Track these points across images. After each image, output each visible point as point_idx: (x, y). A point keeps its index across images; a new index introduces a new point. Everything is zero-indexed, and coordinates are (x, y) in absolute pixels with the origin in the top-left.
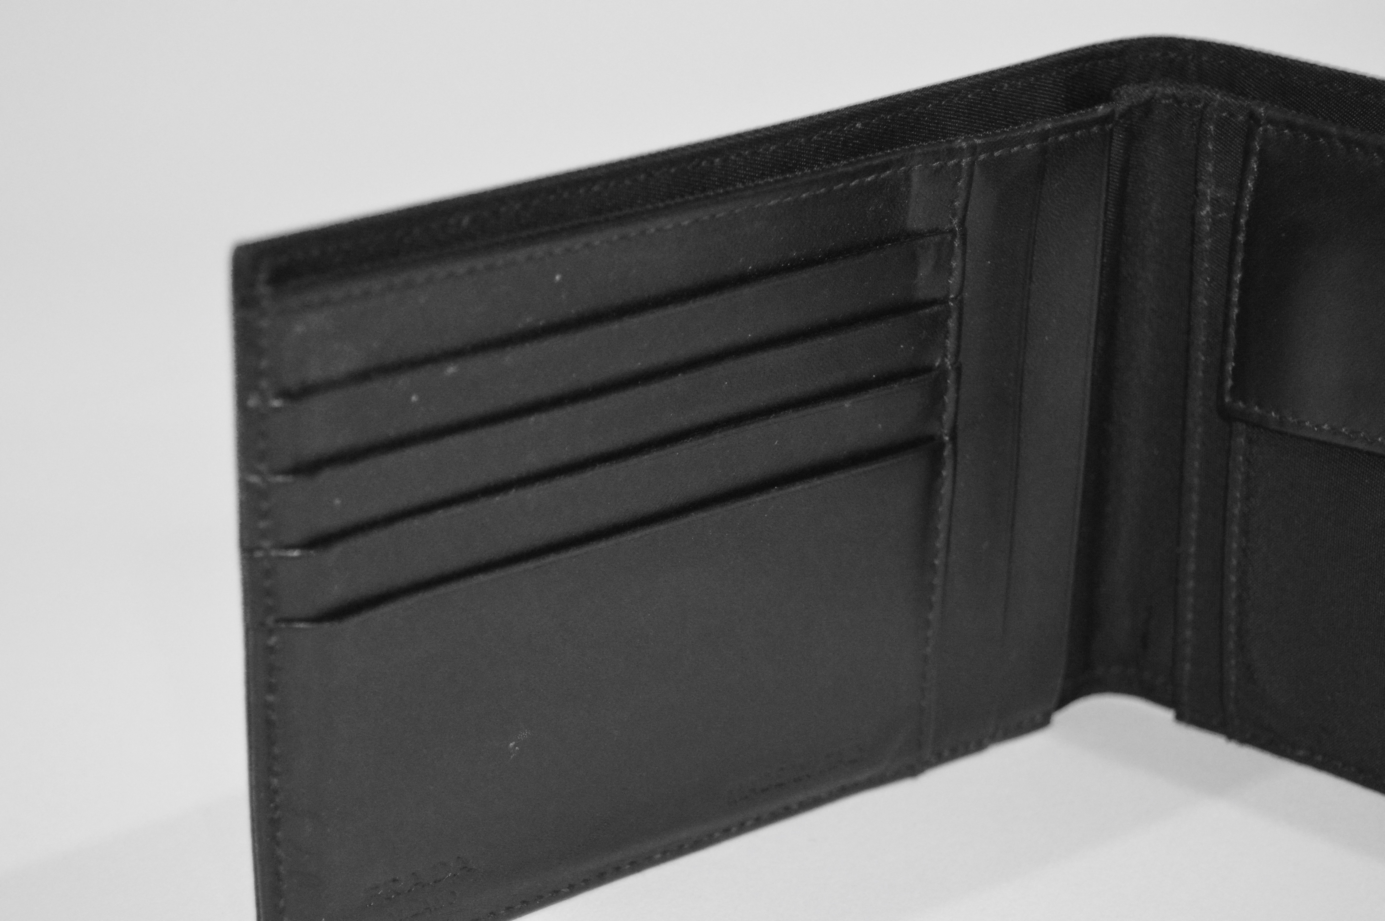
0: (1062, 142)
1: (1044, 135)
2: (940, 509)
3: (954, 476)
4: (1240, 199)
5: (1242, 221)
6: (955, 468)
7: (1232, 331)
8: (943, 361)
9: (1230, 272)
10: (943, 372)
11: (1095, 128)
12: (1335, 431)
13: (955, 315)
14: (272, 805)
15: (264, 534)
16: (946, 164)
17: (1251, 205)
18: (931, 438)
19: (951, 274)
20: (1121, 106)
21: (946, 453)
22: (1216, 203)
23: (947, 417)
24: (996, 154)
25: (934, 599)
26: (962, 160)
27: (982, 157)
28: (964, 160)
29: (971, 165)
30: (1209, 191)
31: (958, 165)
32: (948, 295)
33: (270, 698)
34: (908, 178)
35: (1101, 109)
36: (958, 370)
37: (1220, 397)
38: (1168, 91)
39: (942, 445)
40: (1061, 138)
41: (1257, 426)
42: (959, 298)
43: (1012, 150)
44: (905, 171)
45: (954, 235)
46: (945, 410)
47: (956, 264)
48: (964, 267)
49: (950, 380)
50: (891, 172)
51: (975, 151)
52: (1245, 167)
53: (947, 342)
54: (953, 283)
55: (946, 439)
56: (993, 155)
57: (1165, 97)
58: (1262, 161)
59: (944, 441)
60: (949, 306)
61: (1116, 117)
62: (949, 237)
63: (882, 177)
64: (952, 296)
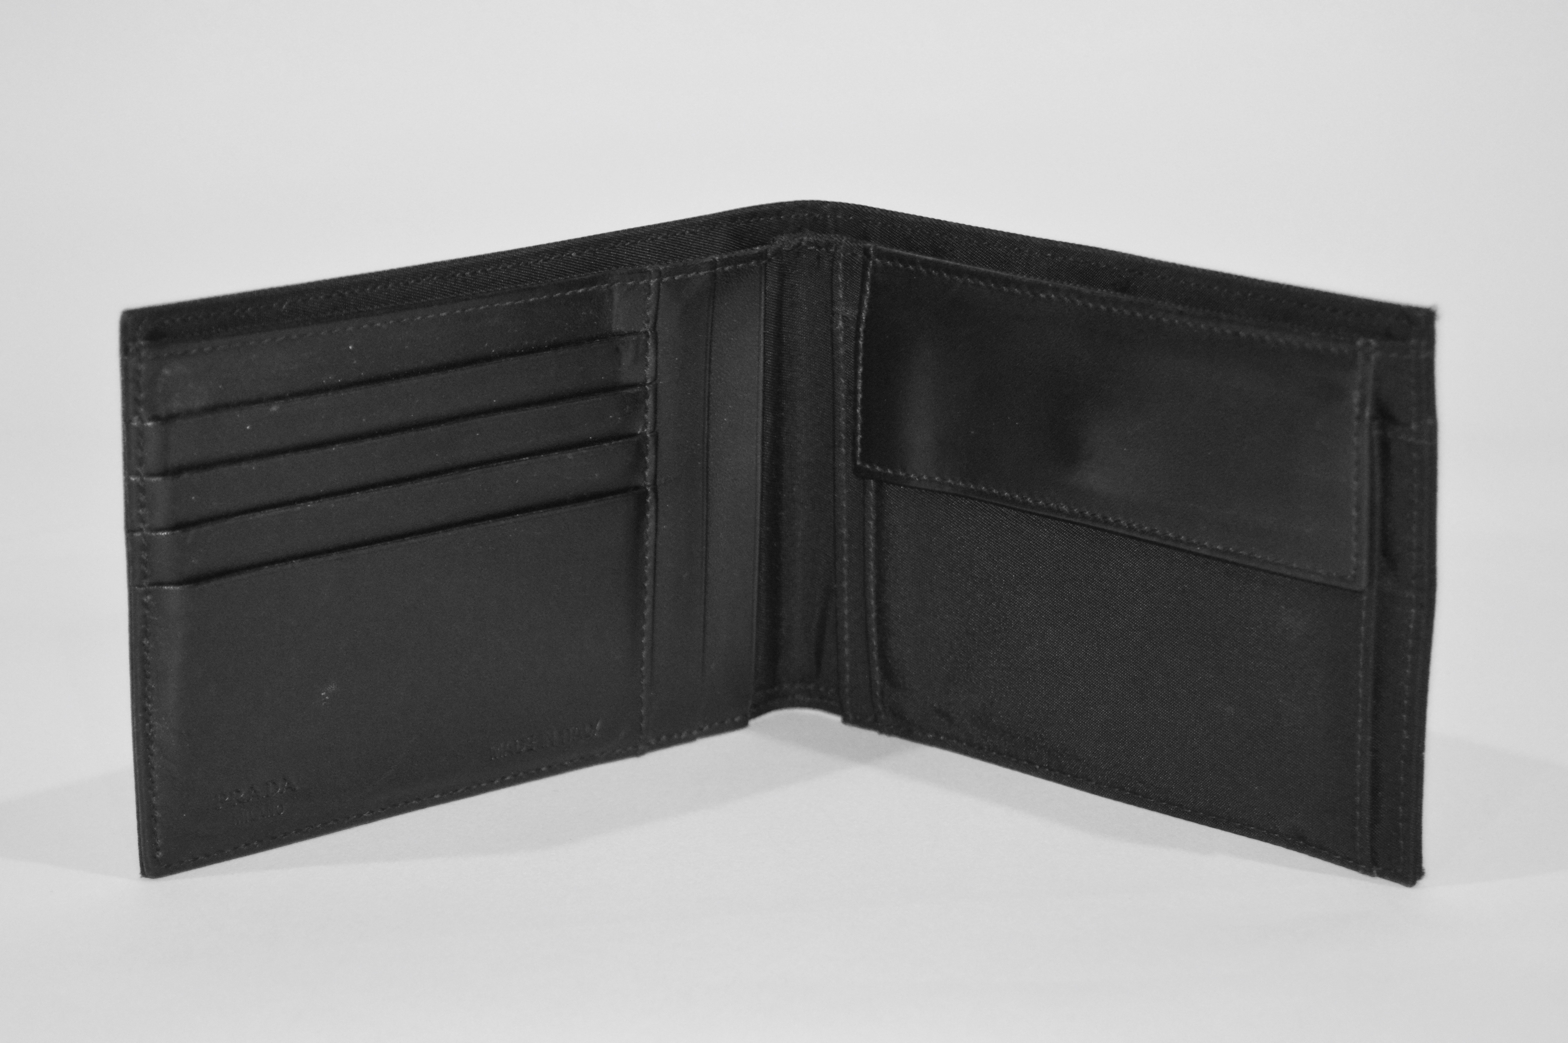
0: (727, 272)
1: (714, 265)
3: (657, 518)
4: (860, 313)
5: (861, 329)
6: (657, 513)
8: (644, 430)
9: (856, 368)
10: (644, 439)
11: (753, 263)
12: (931, 480)
13: (651, 395)
14: (147, 724)
15: (142, 520)
16: (638, 283)
17: (867, 317)
18: (637, 488)
19: (647, 365)
20: (770, 249)
21: (649, 500)
22: (845, 319)
23: (649, 473)
24: (676, 278)
25: (645, 614)
26: (650, 281)
27: (666, 279)
28: (652, 281)
29: (658, 284)
30: (841, 310)
31: (648, 285)
32: (645, 380)
33: (146, 642)
34: (611, 292)
35: (759, 249)
36: (657, 434)
37: (854, 461)
38: (812, 239)
39: (646, 494)
40: (727, 268)
41: (881, 481)
42: (654, 383)
43: (689, 276)
44: (608, 287)
45: (648, 336)
46: (646, 468)
47: (650, 358)
48: (656, 362)
49: (650, 446)
50: (597, 286)
51: (660, 275)
52: (863, 291)
53: (646, 416)
54: (649, 372)
55: (649, 489)
56: (674, 278)
57: (809, 243)
58: (873, 285)
59: (647, 491)
60: (646, 389)
61: (769, 254)
62: (644, 338)
63: (590, 290)
64: (649, 382)
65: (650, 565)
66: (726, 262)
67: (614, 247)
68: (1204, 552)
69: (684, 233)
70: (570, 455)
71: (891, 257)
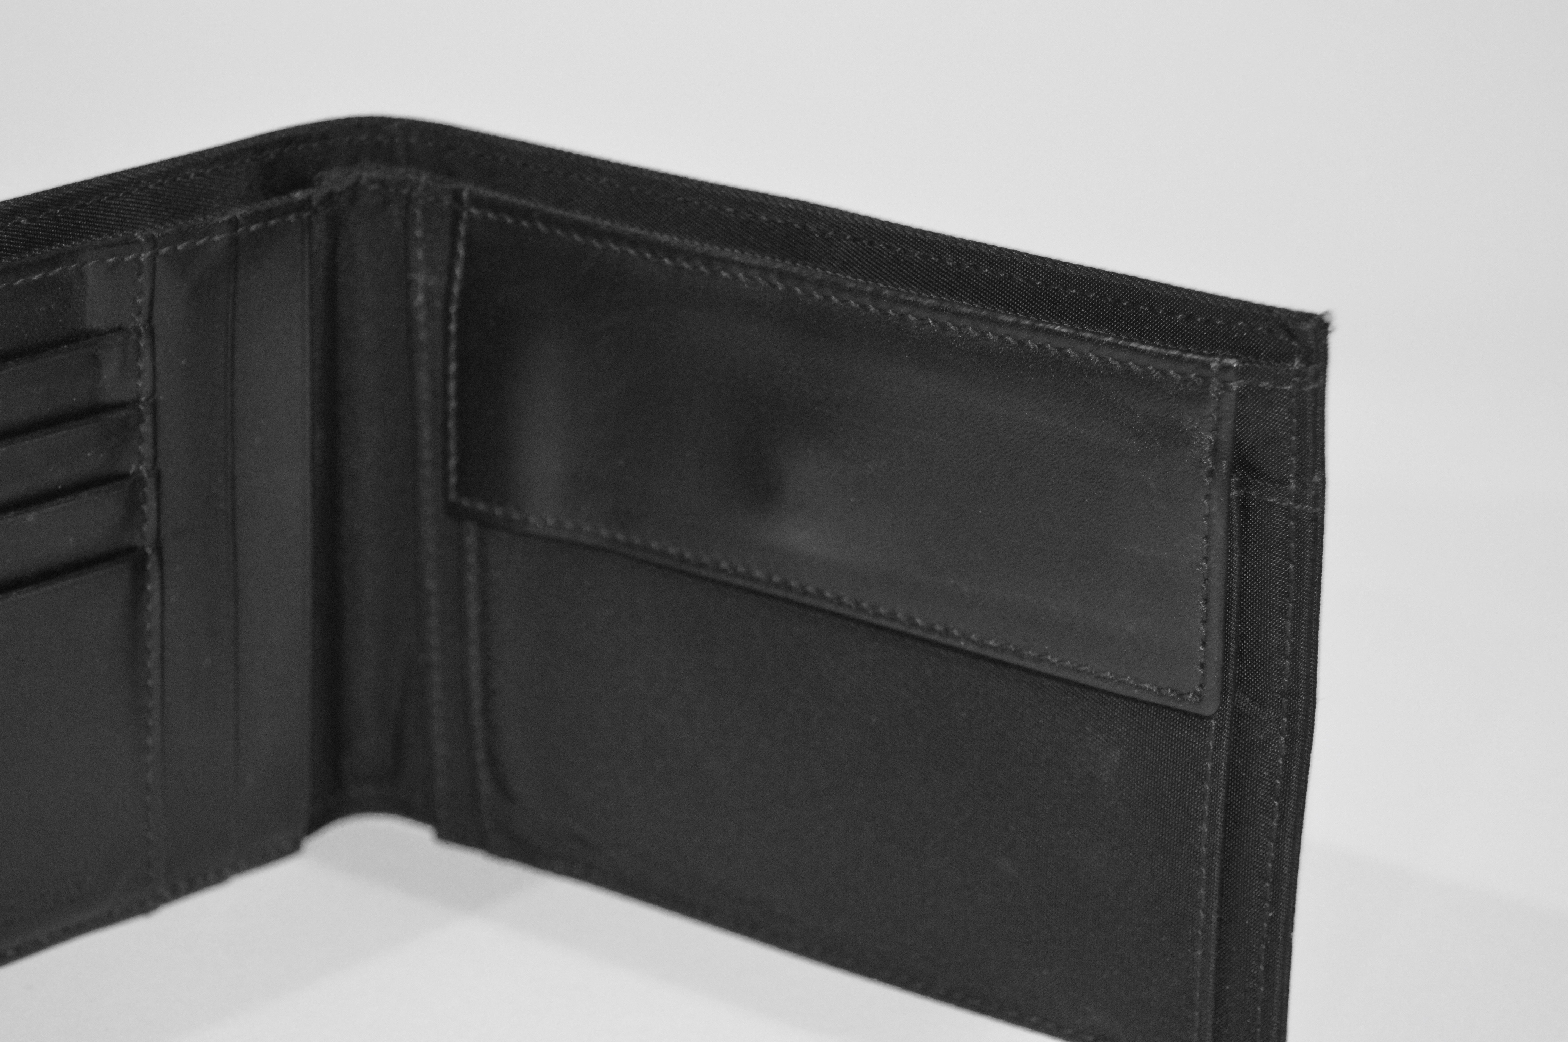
0: (254, 233)
1: (234, 223)
2: (148, 626)
3: (162, 589)
4: (450, 285)
5: (452, 308)
6: (162, 582)
7: (451, 424)
8: (138, 467)
9: (446, 363)
10: (139, 480)
11: (291, 216)
12: (559, 525)
13: (148, 419)
16: (123, 259)
18: (132, 550)
19: (139, 376)
20: (316, 193)
21: (149, 566)
22: (428, 291)
23: (149, 528)
24: (179, 247)
25: (151, 722)
26: (140, 255)
27: (164, 250)
28: (143, 255)
29: (153, 258)
30: (420, 278)
31: (137, 260)
32: (139, 397)
34: (81, 274)
35: (298, 195)
36: (158, 477)
37: (446, 493)
38: (375, 174)
39: (145, 558)
40: (253, 228)
41: (485, 523)
42: (151, 400)
43: (198, 243)
44: (76, 268)
45: (139, 334)
46: (145, 520)
47: (144, 364)
48: (154, 368)
49: (149, 490)
50: (61, 269)
51: (154, 242)
52: (454, 254)
53: (140, 447)
54: (143, 384)
55: (149, 551)
56: (176, 248)
57: (372, 181)
58: (469, 247)
59: (146, 554)
60: (139, 410)
61: (314, 203)
62: (134, 337)
63: (50, 275)
64: (143, 399)
65: (155, 655)
66: (252, 219)
67: (84, 205)
68: (970, 648)
69: (187, 177)
70: (31, 517)
71: (494, 205)
